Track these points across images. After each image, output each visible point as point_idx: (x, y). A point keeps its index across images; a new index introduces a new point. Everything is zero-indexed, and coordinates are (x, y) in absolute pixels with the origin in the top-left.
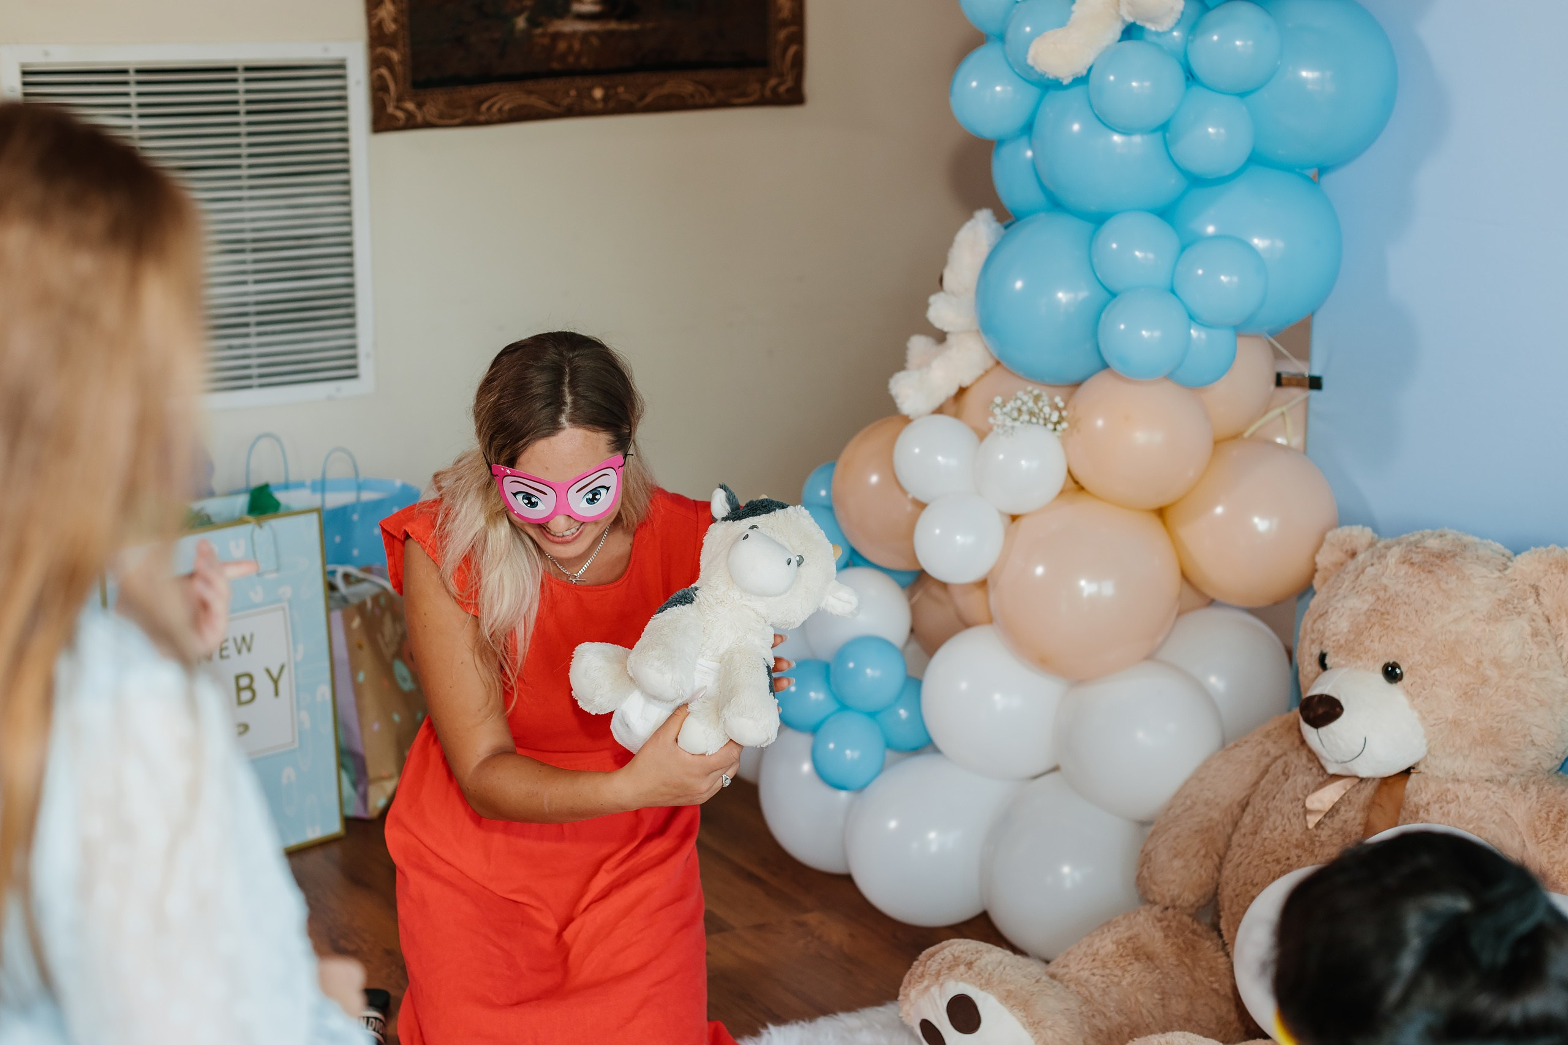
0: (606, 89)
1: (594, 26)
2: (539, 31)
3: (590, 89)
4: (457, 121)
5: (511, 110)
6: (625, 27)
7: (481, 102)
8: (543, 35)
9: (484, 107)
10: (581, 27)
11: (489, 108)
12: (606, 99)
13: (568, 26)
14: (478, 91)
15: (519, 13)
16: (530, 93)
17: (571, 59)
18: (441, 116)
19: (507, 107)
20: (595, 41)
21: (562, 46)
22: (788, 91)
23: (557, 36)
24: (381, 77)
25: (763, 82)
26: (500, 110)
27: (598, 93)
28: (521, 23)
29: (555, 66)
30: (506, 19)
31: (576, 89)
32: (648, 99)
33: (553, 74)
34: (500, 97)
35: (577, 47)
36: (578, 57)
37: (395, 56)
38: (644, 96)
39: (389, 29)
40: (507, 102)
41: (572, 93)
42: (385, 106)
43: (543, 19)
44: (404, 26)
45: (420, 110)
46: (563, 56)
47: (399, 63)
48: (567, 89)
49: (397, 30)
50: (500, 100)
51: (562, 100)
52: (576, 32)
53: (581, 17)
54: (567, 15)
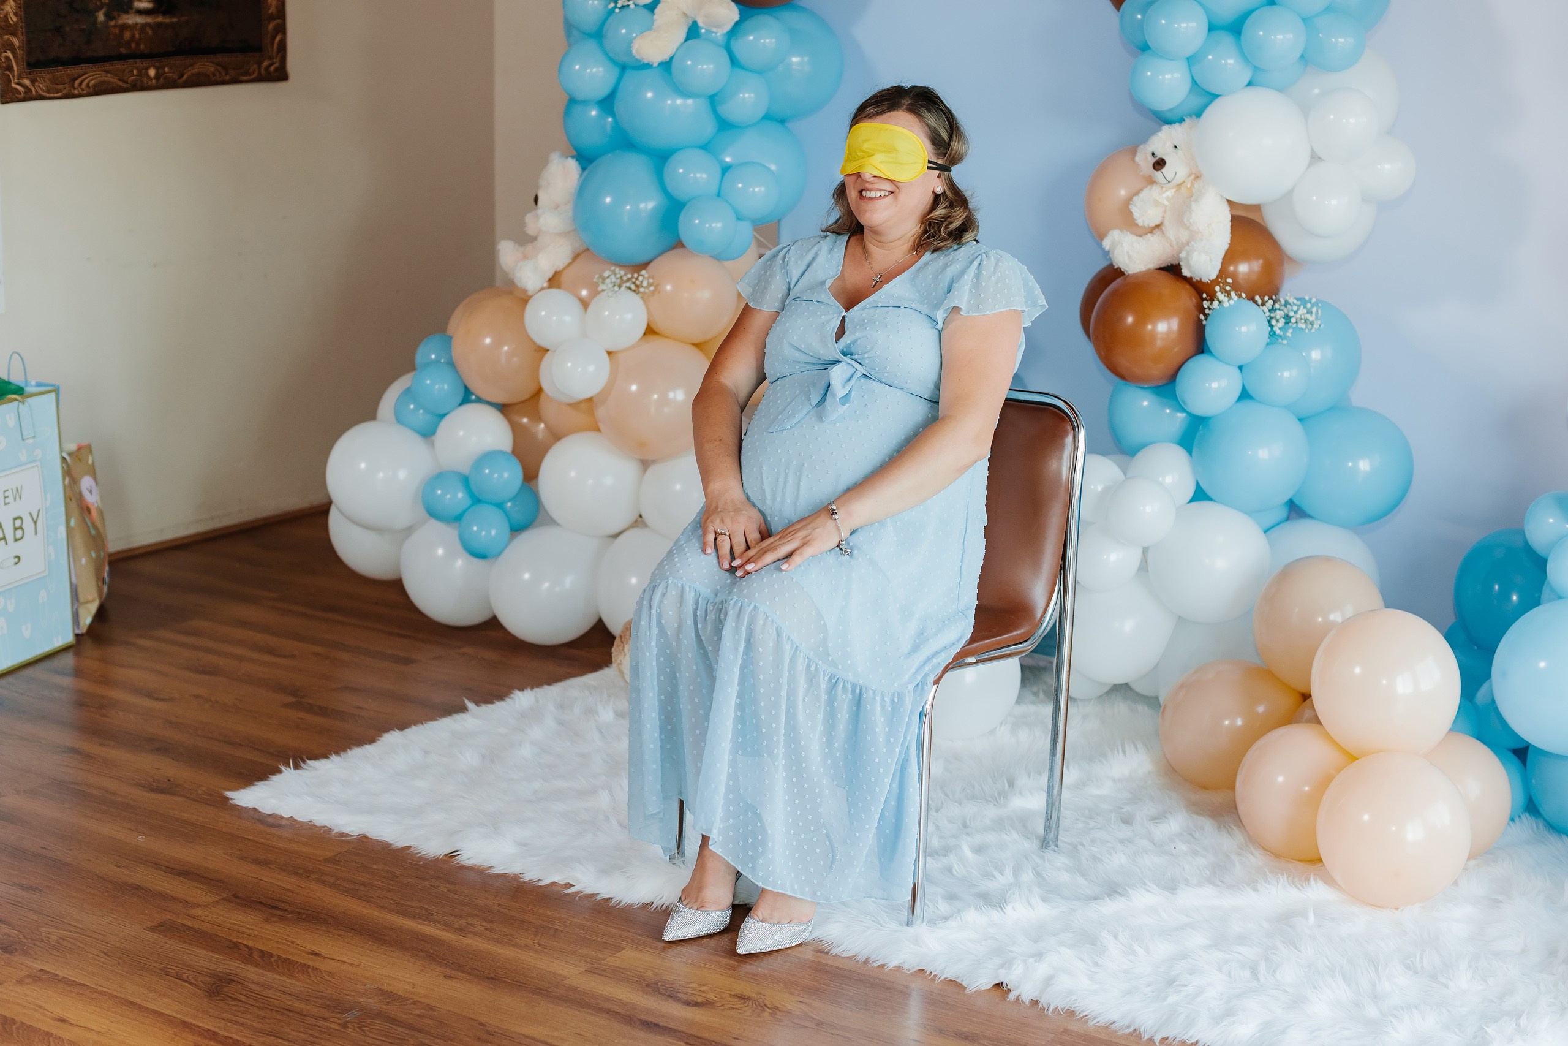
0: (157, 68)
1: (149, 20)
2: (112, 23)
3: (147, 69)
4: (59, 94)
5: (95, 86)
6: (168, 20)
7: (74, 80)
8: (115, 26)
9: (77, 82)
10: (140, 20)
11: (80, 84)
12: (157, 77)
13: (132, 19)
14: (71, 70)
15: (100, 9)
16: (107, 72)
17: (133, 45)
18: (48, 92)
19: (92, 83)
20: (150, 31)
21: (127, 35)
22: (276, 70)
23: (124, 27)
24: (7, 58)
25: (260, 64)
26: (88, 85)
27: (152, 72)
28: (101, 16)
29: (123, 50)
30: (91, 13)
31: (137, 69)
32: (185, 77)
33: (122, 57)
34: (87, 75)
35: (137, 36)
36: (138, 44)
37: (16, 42)
38: (182, 76)
39: (12, 21)
40: (92, 80)
41: (135, 72)
42: (10, 82)
43: (115, 14)
44: (21, 19)
45: (34, 86)
46: (128, 43)
47: (19, 48)
48: (132, 70)
49: (17, 22)
50: (86, 78)
51: (129, 77)
52: (137, 24)
53: (140, 12)
54: (130, 11)
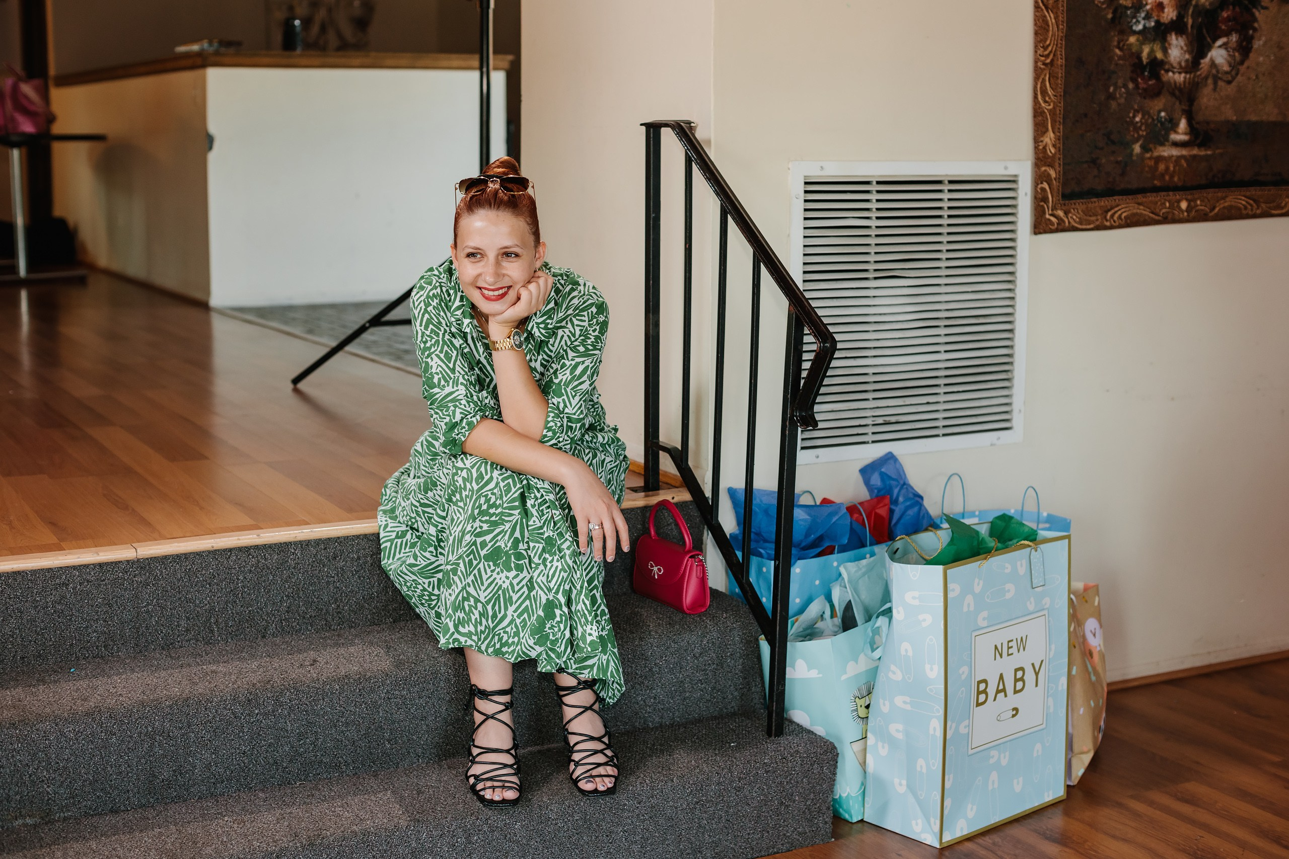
0: (1189, 201)
1: (1184, 152)
2: (1148, 155)
3: (1179, 202)
4: (1092, 226)
5: (1127, 218)
6: (1202, 153)
7: (1107, 212)
8: (1150, 158)
9: (1109, 214)
10: (1175, 152)
11: (1112, 216)
12: (1189, 209)
13: (1167, 152)
14: (1104, 202)
15: (1137, 140)
16: (1139, 204)
17: (1167, 178)
18: (1081, 224)
19: (1125, 215)
20: (1184, 164)
21: (1162, 167)
23: (1159, 159)
24: (1043, 189)
26: (1120, 217)
27: (1184, 205)
28: (1137, 148)
29: (1157, 183)
30: (1128, 145)
31: (1169, 202)
32: (1217, 210)
33: (1156, 190)
34: (1120, 207)
35: (1172, 169)
36: (1172, 177)
37: (1053, 173)
38: (1214, 208)
39: (1051, 152)
40: (1124, 212)
41: (1167, 204)
42: (1044, 213)
43: (1151, 146)
44: (1059, 151)
45: (1067, 218)
46: (1162, 175)
47: (1055, 179)
48: (1164, 202)
49: (1055, 153)
50: (1120, 210)
51: (1160, 210)
52: (1172, 156)
53: (1176, 144)
54: (1166, 143)
